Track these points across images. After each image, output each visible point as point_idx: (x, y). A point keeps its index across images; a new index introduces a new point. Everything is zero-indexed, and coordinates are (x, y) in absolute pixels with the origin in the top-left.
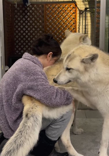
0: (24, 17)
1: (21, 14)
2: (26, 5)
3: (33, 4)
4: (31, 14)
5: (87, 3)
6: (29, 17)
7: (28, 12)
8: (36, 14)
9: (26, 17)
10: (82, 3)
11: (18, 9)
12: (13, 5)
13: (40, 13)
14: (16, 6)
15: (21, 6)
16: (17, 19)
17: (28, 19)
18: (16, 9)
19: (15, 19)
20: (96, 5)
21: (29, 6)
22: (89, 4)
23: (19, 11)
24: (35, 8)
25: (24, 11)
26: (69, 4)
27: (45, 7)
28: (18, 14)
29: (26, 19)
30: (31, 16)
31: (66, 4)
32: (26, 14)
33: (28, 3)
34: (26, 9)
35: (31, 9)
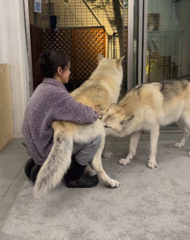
0: (53, 42)
1: (50, 40)
2: (54, 31)
3: (61, 30)
4: (60, 39)
5: (115, 28)
6: (57, 42)
7: (57, 37)
8: (64, 40)
9: (55, 42)
10: (111, 28)
11: (47, 34)
12: (41, 30)
13: (68, 38)
14: (45, 31)
15: (49, 32)
16: (45, 45)
17: (57, 45)
18: (45, 35)
19: (43, 45)
20: (124, 30)
21: (57, 32)
22: (117, 29)
23: (47, 37)
24: (63, 33)
25: (52, 37)
26: (98, 29)
27: (74, 33)
28: (47, 39)
29: (55, 45)
30: (60, 42)
31: (95, 29)
32: (55, 40)
33: (56, 28)
34: (55, 35)
35: (59, 34)
